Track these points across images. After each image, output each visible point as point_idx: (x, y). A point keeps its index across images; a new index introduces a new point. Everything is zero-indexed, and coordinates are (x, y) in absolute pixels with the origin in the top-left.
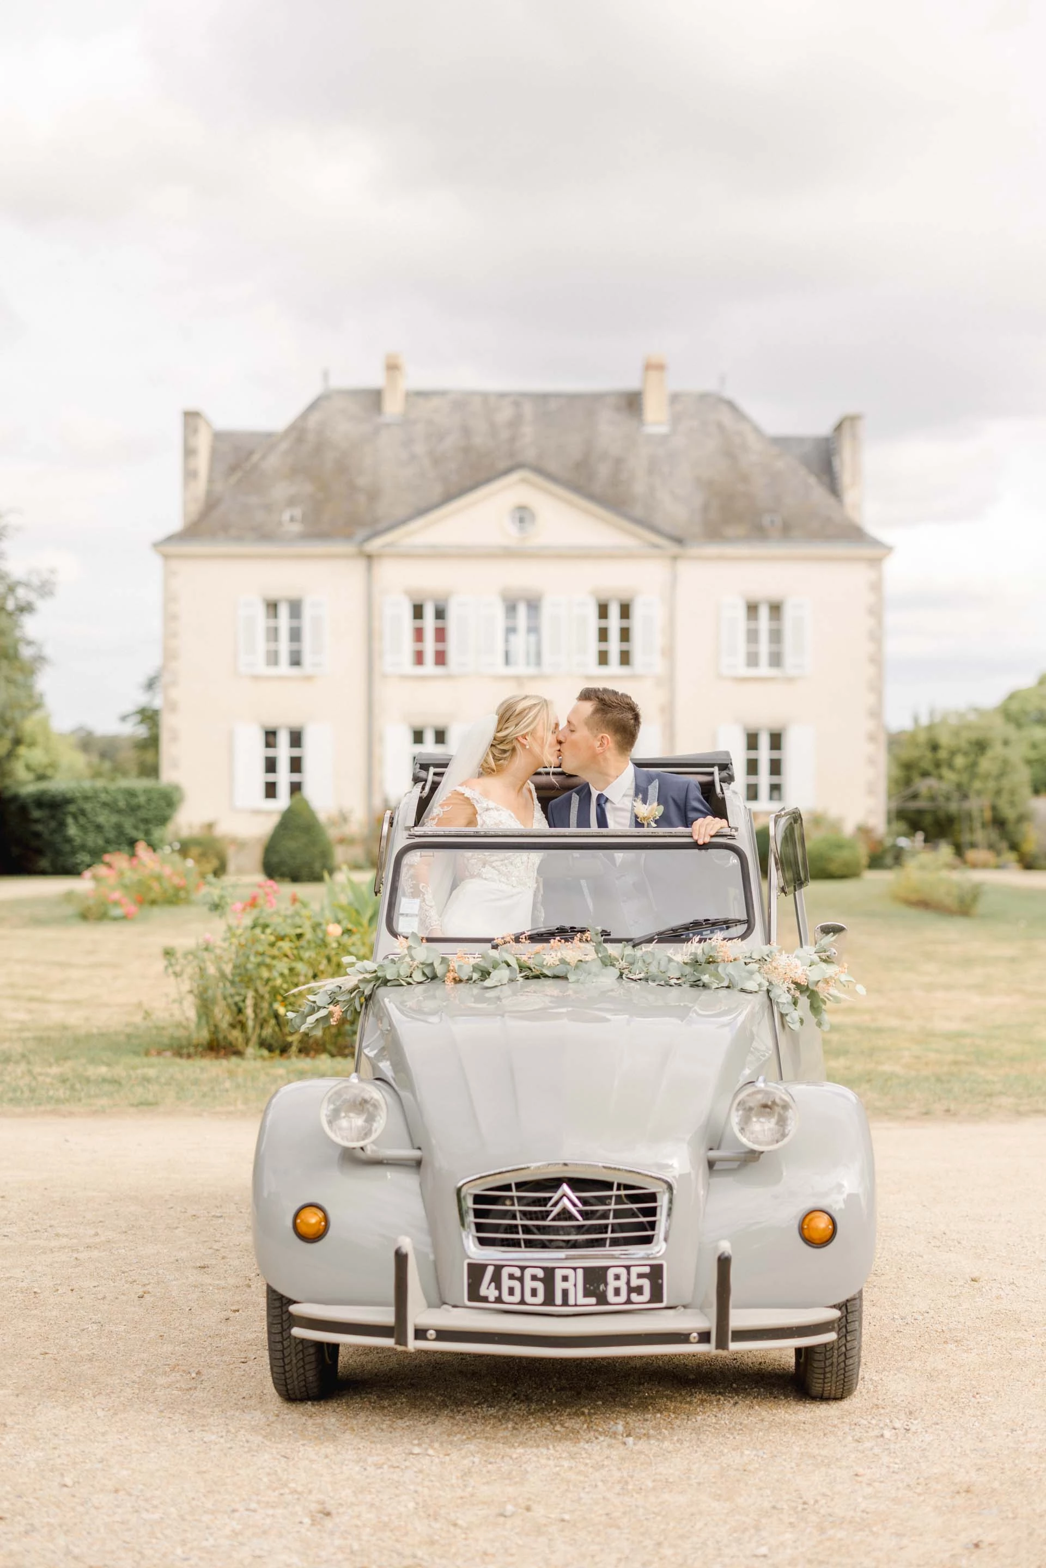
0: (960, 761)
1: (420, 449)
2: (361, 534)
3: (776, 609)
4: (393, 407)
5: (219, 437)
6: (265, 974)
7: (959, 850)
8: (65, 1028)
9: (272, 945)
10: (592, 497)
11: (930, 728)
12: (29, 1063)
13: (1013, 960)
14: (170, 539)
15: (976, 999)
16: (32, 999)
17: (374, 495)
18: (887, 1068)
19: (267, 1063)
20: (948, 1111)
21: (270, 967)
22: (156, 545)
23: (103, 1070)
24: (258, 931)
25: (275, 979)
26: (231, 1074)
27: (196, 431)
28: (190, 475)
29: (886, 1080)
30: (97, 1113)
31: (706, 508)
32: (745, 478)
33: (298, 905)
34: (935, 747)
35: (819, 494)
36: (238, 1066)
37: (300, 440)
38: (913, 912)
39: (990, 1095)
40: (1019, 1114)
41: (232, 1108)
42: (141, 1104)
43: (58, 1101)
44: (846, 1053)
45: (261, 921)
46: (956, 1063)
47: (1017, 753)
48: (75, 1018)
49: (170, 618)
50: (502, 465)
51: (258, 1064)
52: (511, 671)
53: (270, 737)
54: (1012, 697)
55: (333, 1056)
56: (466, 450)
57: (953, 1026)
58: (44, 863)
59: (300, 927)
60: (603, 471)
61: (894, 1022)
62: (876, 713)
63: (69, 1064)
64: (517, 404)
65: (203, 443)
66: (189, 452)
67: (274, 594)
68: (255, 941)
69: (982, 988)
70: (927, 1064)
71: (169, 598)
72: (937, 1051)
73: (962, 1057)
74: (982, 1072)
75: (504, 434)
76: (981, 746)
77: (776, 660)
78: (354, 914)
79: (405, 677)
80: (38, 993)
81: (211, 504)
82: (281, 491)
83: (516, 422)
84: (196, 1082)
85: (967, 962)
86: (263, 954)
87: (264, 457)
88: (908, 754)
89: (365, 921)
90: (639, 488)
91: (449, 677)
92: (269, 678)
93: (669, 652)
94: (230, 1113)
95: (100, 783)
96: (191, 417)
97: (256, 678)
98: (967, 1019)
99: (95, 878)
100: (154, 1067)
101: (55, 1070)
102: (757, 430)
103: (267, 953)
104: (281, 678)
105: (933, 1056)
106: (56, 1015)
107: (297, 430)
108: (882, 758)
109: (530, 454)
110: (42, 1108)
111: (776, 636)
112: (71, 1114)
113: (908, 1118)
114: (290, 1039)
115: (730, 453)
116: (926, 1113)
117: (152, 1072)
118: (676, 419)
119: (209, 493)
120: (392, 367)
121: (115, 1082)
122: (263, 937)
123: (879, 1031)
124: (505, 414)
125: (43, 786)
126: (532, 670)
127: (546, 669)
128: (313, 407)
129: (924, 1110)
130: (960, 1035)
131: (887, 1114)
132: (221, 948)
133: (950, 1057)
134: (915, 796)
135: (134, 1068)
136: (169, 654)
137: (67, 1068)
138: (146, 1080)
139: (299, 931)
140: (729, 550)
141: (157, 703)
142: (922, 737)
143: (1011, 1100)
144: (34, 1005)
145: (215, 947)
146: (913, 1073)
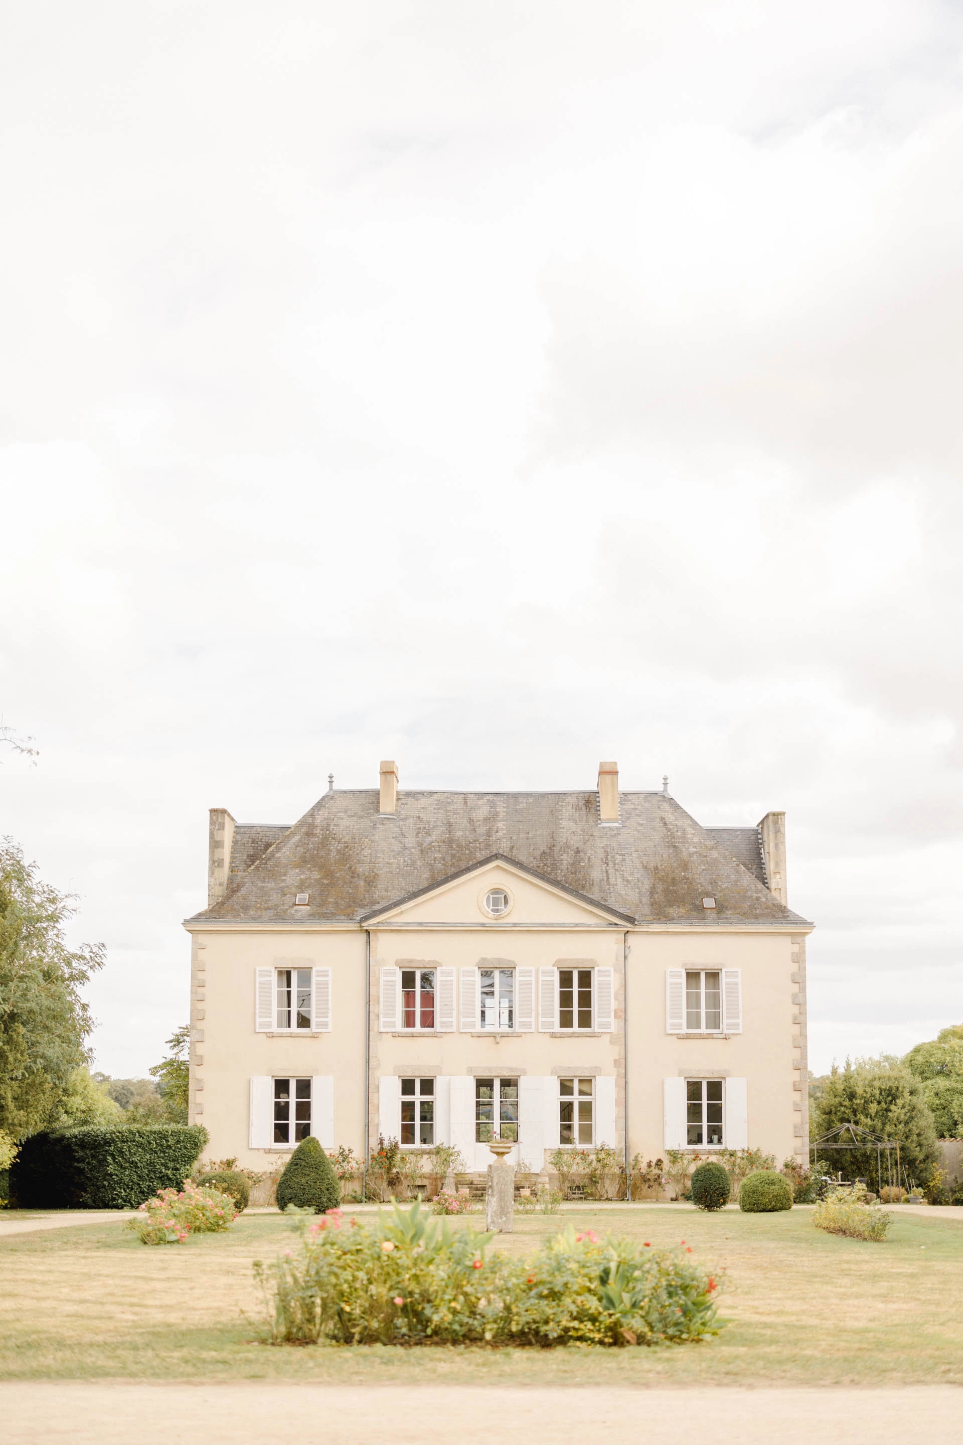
0: (873, 1108)
1: (410, 841)
2: (361, 912)
3: (713, 976)
4: (388, 806)
5: (239, 829)
6: (333, 1280)
7: (873, 1186)
8: (169, 1325)
9: (339, 1258)
10: (555, 883)
11: (847, 1078)
12: (153, 1349)
13: (912, 1276)
14: (198, 918)
15: (880, 1306)
16: (132, 1305)
17: (371, 881)
18: (808, 1352)
19: (336, 1349)
20: (852, 1381)
21: (336, 1275)
22: (186, 922)
23: (213, 1353)
24: (328, 1247)
25: (341, 1285)
26: (312, 1357)
27: (222, 827)
28: (215, 863)
29: (807, 1361)
30: (220, 1383)
31: (652, 892)
32: (685, 866)
33: (356, 1227)
34: (852, 1096)
35: (748, 879)
36: (315, 1351)
37: (309, 834)
38: (832, 1237)
39: (884, 1371)
40: (905, 1383)
41: (320, 1380)
42: (253, 1377)
43: (188, 1375)
44: (777, 1342)
45: (329, 1240)
46: (860, 1349)
47: (923, 1101)
48: (173, 1318)
49: (198, 985)
50: (480, 856)
51: (329, 1350)
52: (488, 1029)
53: (281, 1086)
54: (917, 1050)
55: (385, 1345)
56: (450, 842)
57: (861, 1324)
58: (86, 1197)
59: (360, 1244)
60: (566, 859)
61: (814, 1321)
62: (800, 1067)
63: (185, 1350)
64: (492, 803)
65: (227, 836)
66: (215, 844)
67: (286, 965)
68: (326, 1254)
69: (885, 1297)
70: (838, 1350)
71: (198, 968)
72: (846, 1341)
73: (865, 1346)
74: (881, 1355)
75: (482, 830)
76: (891, 1095)
77: (714, 1021)
78: (400, 1234)
79: (396, 1035)
80: (135, 1300)
81: (233, 888)
82: (293, 877)
83: (491, 819)
84: (288, 1362)
85: (875, 1277)
86: (331, 1265)
87: (278, 849)
88: (827, 1101)
89: (408, 1240)
90: (596, 874)
91: (435, 1035)
92: (281, 1036)
93: (623, 1014)
94: (320, 1383)
95: (135, 1127)
96: (218, 815)
97: (270, 1036)
98: (872, 1320)
99: (149, 1209)
100: (254, 1351)
101: (177, 1354)
102: (695, 824)
103: (335, 1264)
104: (291, 1036)
105: (842, 1344)
106: (158, 1316)
107: (307, 825)
108: (807, 1104)
109: (504, 847)
110: (178, 1380)
111: (714, 1001)
112: (202, 1384)
113: (823, 1386)
114: (353, 1331)
115: (672, 842)
116: (836, 1383)
117: (251, 1355)
118: (626, 816)
119: (231, 880)
120: (388, 772)
121: (224, 1362)
122: (333, 1251)
123: (803, 1327)
124: (482, 812)
125: (85, 1129)
126: (505, 1029)
127: (517, 1028)
128: (319, 805)
129: (835, 1381)
130: (866, 1330)
131: (807, 1383)
132: (297, 1260)
133: (856, 1346)
134: (835, 1138)
135: (238, 1352)
136: (197, 1016)
137: (184, 1352)
138: (248, 1361)
139: (359, 1247)
140: (672, 928)
141: (184, 1056)
142: (840, 1087)
143: (900, 1374)
144: (137, 1309)
145: (292, 1261)
146: (828, 1356)
